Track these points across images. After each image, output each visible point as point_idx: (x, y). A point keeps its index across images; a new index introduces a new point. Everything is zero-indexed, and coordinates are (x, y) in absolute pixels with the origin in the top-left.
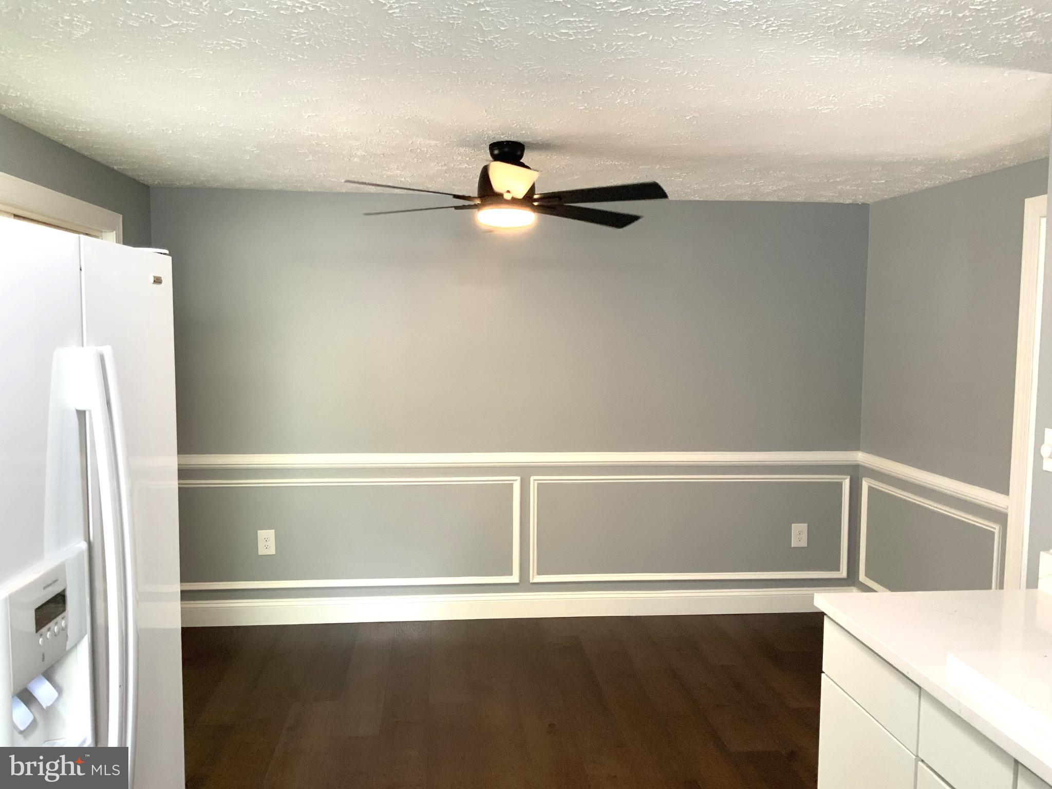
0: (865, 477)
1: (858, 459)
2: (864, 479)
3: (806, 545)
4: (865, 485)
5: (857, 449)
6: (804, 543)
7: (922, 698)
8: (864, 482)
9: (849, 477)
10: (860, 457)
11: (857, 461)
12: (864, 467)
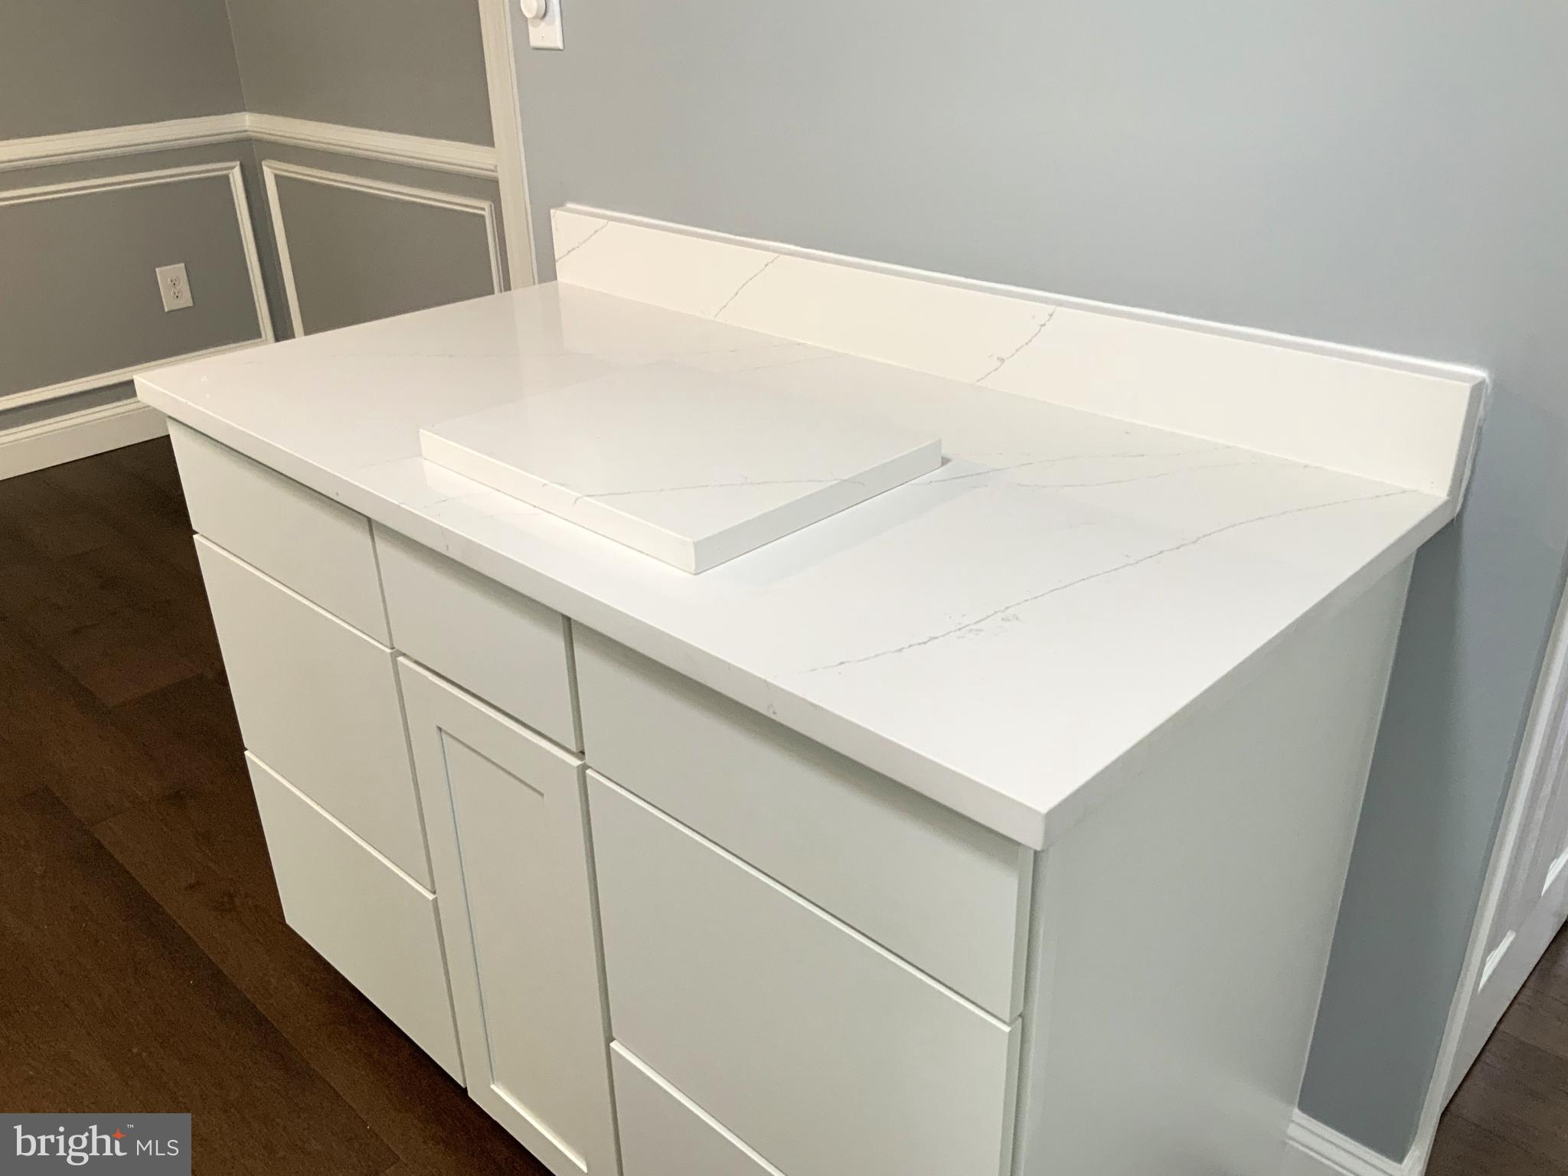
0: (264, 159)
1: (246, 128)
2: (263, 163)
3: (190, 304)
4: (269, 173)
5: (242, 109)
6: (186, 300)
7: (375, 537)
8: (265, 168)
9: (238, 163)
10: (248, 123)
11: (246, 131)
12: (259, 141)
